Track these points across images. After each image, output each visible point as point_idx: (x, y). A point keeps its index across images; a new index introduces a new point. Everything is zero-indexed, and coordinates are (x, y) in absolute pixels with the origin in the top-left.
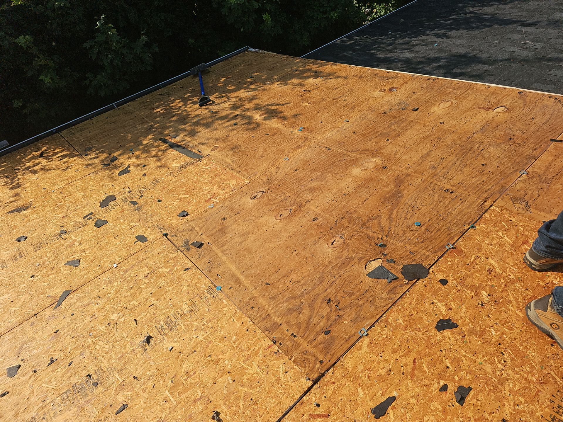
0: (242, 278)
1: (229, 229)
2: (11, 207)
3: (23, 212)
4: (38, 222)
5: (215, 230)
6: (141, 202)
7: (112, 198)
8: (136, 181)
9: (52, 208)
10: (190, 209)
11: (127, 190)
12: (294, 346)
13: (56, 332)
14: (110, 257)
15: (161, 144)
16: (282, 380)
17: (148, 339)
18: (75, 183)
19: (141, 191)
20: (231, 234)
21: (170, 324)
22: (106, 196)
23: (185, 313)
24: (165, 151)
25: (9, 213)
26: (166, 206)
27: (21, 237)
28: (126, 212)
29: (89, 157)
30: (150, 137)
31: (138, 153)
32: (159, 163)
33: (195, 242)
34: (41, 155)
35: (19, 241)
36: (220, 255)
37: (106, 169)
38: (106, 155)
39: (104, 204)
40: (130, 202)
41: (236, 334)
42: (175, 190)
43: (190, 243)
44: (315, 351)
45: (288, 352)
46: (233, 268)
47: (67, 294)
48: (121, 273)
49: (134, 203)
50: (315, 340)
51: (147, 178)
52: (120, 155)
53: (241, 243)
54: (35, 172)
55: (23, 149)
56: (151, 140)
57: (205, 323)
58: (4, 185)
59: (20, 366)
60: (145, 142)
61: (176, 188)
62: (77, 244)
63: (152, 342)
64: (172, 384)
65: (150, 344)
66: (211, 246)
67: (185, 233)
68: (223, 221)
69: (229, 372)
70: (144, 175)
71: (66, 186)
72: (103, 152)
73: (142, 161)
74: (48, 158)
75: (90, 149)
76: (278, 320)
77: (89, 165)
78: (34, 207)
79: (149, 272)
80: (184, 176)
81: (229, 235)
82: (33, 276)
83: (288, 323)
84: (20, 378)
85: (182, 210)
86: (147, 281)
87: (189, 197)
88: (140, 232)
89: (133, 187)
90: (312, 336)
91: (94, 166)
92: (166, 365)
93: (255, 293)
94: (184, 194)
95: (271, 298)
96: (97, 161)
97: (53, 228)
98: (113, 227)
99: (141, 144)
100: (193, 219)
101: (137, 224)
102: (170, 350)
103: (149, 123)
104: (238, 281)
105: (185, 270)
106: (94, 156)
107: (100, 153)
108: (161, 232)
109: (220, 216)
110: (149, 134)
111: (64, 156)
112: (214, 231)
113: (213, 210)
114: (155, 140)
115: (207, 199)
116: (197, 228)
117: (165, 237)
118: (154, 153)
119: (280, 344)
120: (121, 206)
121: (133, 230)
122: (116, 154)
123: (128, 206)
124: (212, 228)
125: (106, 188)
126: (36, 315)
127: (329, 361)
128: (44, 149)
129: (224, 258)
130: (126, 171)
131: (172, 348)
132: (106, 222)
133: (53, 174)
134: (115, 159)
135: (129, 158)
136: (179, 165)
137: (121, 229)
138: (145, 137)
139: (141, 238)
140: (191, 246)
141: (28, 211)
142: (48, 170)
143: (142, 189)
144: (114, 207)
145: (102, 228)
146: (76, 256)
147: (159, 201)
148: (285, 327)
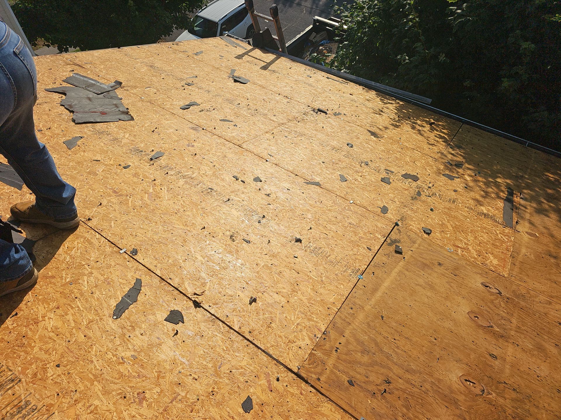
0: (379, 294)
1: (430, 271)
2: (373, 129)
3: (372, 137)
4: (368, 147)
5: (423, 260)
6: (423, 198)
7: (415, 179)
8: (444, 188)
9: (385, 149)
10: (436, 234)
11: (430, 185)
12: (326, 351)
13: (288, 190)
14: (358, 196)
15: (505, 192)
17: (299, 241)
18: (417, 152)
19: (435, 194)
20: (425, 274)
22: (416, 174)
23: (328, 258)
25: (369, 131)
26: (429, 216)
27: (351, 144)
28: (406, 192)
29: (451, 150)
30: (508, 181)
31: (479, 178)
33: (400, 247)
34: (432, 125)
35: (348, 145)
36: (396, 270)
37: (445, 165)
39: (407, 176)
40: (419, 191)
41: (322, 300)
42: (452, 217)
43: (397, 244)
45: (319, 346)
46: (386, 284)
47: (317, 184)
48: (347, 208)
49: (419, 194)
50: (339, 371)
51: (453, 193)
52: (467, 168)
53: (418, 285)
54: (413, 128)
56: (504, 183)
58: (391, 119)
59: (261, 181)
60: (499, 180)
61: (455, 217)
62: (360, 174)
63: (297, 243)
64: (270, 265)
66: (403, 261)
67: (406, 237)
68: (437, 264)
69: (288, 301)
70: (456, 191)
71: (410, 149)
73: (471, 184)
74: (432, 129)
75: (460, 148)
76: (347, 334)
77: (442, 154)
78: (380, 140)
79: (355, 224)
80: (474, 219)
81: (422, 273)
82: (324, 163)
83: (348, 343)
84: (254, 185)
85: (431, 229)
87: (451, 230)
88: (391, 207)
89: (436, 187)
90: (342, 368)
91: (443, 157)
92: (283, 257)
93: (368, 308)
94: (452, 225)
95: (368, 323)
96: (449, 156)
97: (365, 157)
98: (387, 189)
100: (426, 239)
101: (398, 203)
102: (295, 257)
104: (374, 291)
105: (368, 248)
106: (453, 153)
108: (399, 220)
109: (442, 260)
111: (442, 137)
112: (421, 259)
113: (446, 253)
115: (457, 244)
116: (417, 245)
117: (394, 225)
119: (325, 339)
120: (411, 187)
121: (391, 202)
122: (466, 165)
123: (413, 191)
124: (423, 256)
125: (424, 171)
126: (297, 175)
127: (322, 387)
129: (394, 274)
130: (451, 178)
131: (297, 257)
132: (389, 183)
133: (417, 137)
134: (461, 167)
135: (469, 175)
136: (485, 211)
137: (387, 194)
139: (385, 210)
140: (394, 246)
141: (375, 139)
142: (421, 135)
143: (437, 195)
144: (407, 183)
145: (382, 183)
146: (349, 178)
147: (432, 210)
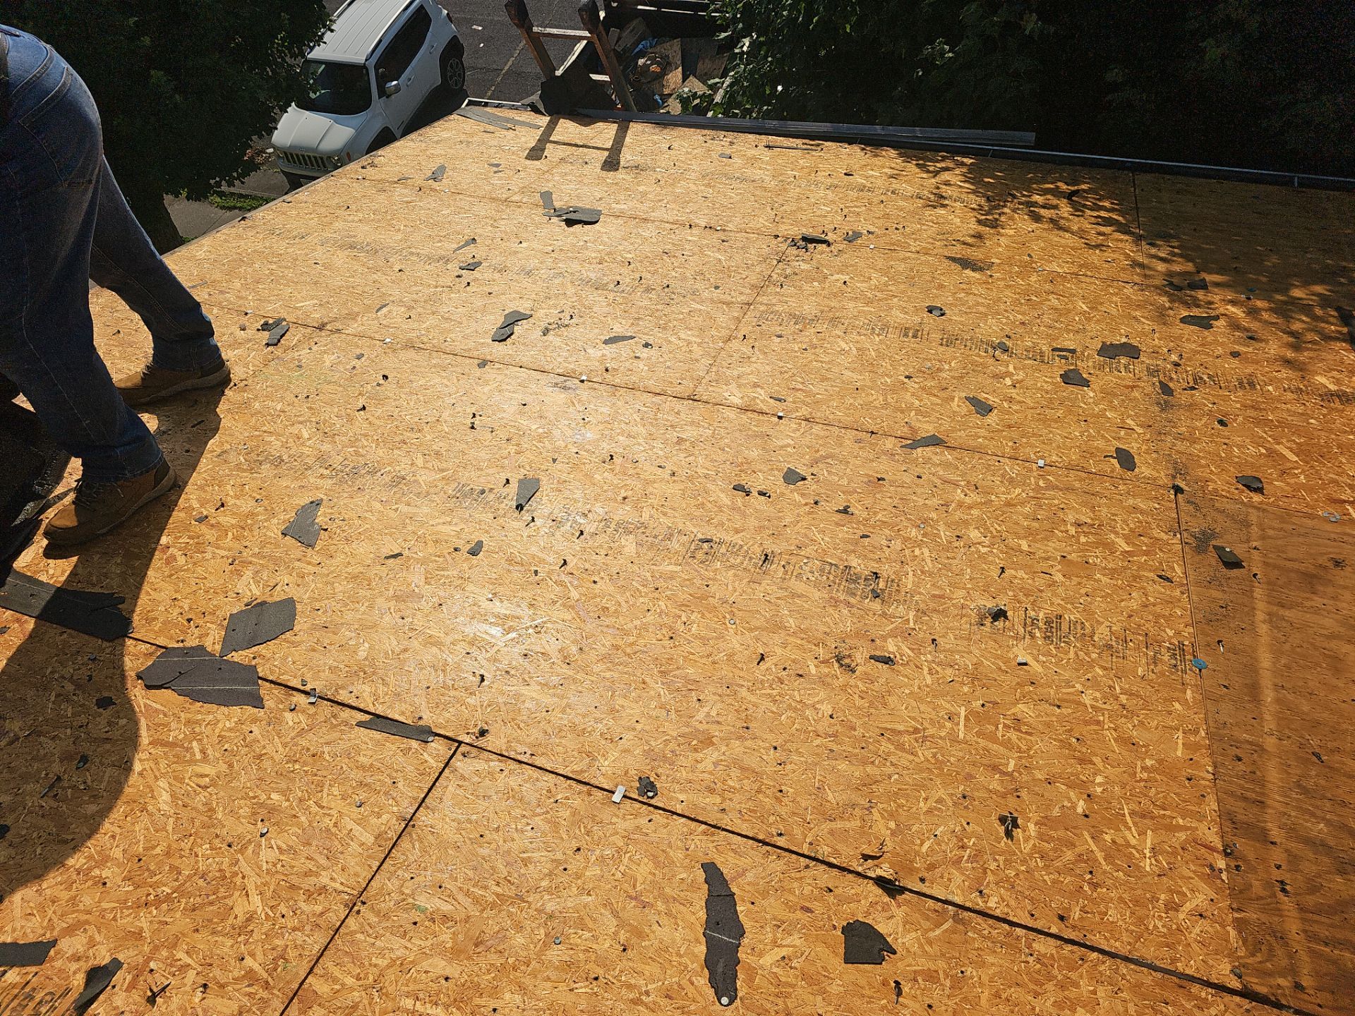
0: (1269, 696)
1: (1330, 590)
2: (958, 251)
3: (968, 272)
4: (978, 304)
5: (1296, 565)
6: (1183, 398)
7: (1132, 352)
8: (1208, 354)
9: (1017, 296)
10: (1277, 485)
11: (1174, 358)
12: (1262, 902)
13: (879, 480)
14: (1044, 443)
15: (1331, 319)
16: (1181, 916)
17: (999, 615)
18: (1088, 280)
19: (1201, 378)
20: (1325, 601)
21: (1054, 630)
22: (1124, 340)
23: (1096, 638)
24: (1327, 338)
25: (948, 258)
26: (1227, 441)
27: (936, 308)
28: (1136, 394)
29: (1153, 251)
30: (1319, 289)
31: (1259, 304)
32: (1290, 354)
33: (1228, 550)
34: (1070, 196)
35: (930, 312)
36: (1260, 616)
37: (1166, 292)
38: (1190, 267)
39: (1109, 351)
40: (1160, 382)
41: (1160, 762)
42: (1277, 427)
43: (1214, 542)
44: (1303, 956)
45: (1239, 896)
46: (1265, 660)
47: (934, 441)
48: (1041, 483)
49: (1166, 390)
50: (1326, 944)
51: (1235, 363)
52: (1217, 285)
53: (1332, 637)
54: (1037, 218)
55: (1049, 166)
56: (1314, 298)
57: (1117, 688)
58: (973, 209)
59: (804, 479)
60: (1297, 293)
61: (1282, 424)
62: (1008, 381)
63: (1000, 624)
64: (980, 709)
65: (996, 623)
66: (1257, 584)
67: (1220, 518)
68: (1330, 564)
69: (1089, 796)
70: (1235, 355)
71: (1068, 276)
72: (1188, 259)
73: (1254, 325)
74: (1078, 209)
75: (1166, 237)
76: (1275, 833)
77: (1142, 266)
78: (991, 276)
79: (1089, 521)
80: (1324, 416)
81: (1318, 601)
82: (908, 377)
83: (1293, 859)
84: (794, 494)
85: (1256, 475)
86: (1072, 531)
87: (1296, 462)
88: (1133, 447)
89: (1189, 359)
90: (1327, 933)
91: (1148, 272)
92: (995, 676)
93: (1270, 743)
94: (1291, 450)
95: (1299, 785)
96: (1161, 267)
97: (992, 329)
98: (1091, 400)
99: (1285, 291)
100: (1265, 507)
101: (1140, 430)
102: (1020, 664)
103: (1345, 260)
104: (1254, 691)
105: (1160, 577)
106: (1163, 255)
107: (1181, 256)
108: (1174, 477)
109: (1336, 550)
110: (1322, 282)
111: (1108, 222)
112: (1289, 564)
113: (1329, 527)
114: (1325, 302)
115: (1336, 496)
116: (1255, 529)
117: (1172, 492)
118: (1297, 326)
119: (1237, 867)
120: (1137, 376)
121: (1122, 433)
122: (1210, 278)
123: (1149, 386)
124: (1290, 555)
125: (1136, 325)
126: (872, 433)
127: (1320, 1006)
128: (1084, 187)
129: (1263, 629)
130: (1204, 323)
131: (1025, 664)
132: (1086, 383)
133: (1063, 241)
134: (1203, 286)
135: (1233, 303)
136: (1332, 387)
137: (1102, 414)
138: (1306, 284)
139: (1126, 459)
140: (1211, 548)
141: (977, 275)
142: (1060, 228)
143: (1205, 377)
144: (1122, 369)
145: (1071, 388)
146: (992, 399)
147: (1221, 422)
148: (1277, 856)
